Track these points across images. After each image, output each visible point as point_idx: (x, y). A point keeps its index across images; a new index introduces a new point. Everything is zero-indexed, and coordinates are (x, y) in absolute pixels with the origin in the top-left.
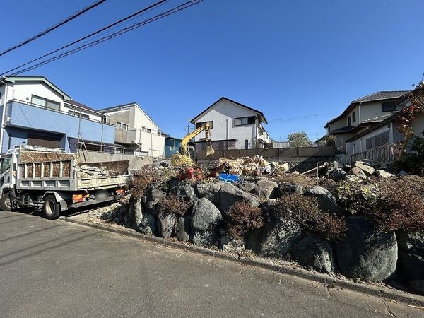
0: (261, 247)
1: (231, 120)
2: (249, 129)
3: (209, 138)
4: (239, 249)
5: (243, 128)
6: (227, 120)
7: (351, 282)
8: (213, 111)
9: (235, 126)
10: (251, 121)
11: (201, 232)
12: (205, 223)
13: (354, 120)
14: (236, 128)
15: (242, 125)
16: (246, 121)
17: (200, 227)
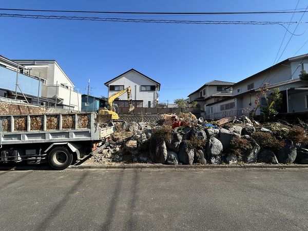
0: (247, 159)
1: (138, 87)
2: (151, 94)
3: (130, 99)
4: (235, 162)
5: (147, 93)
6: (136, 86)
7: (286, 165)
8: (124, 78)
9: (141, 91)
10: (153, 88)
11: (215, 156)
12: (218, 151)
13: (204, 94)
14: (142, 93)
15: (146, 91)
16: (149, 88)
17: (215, 153)
